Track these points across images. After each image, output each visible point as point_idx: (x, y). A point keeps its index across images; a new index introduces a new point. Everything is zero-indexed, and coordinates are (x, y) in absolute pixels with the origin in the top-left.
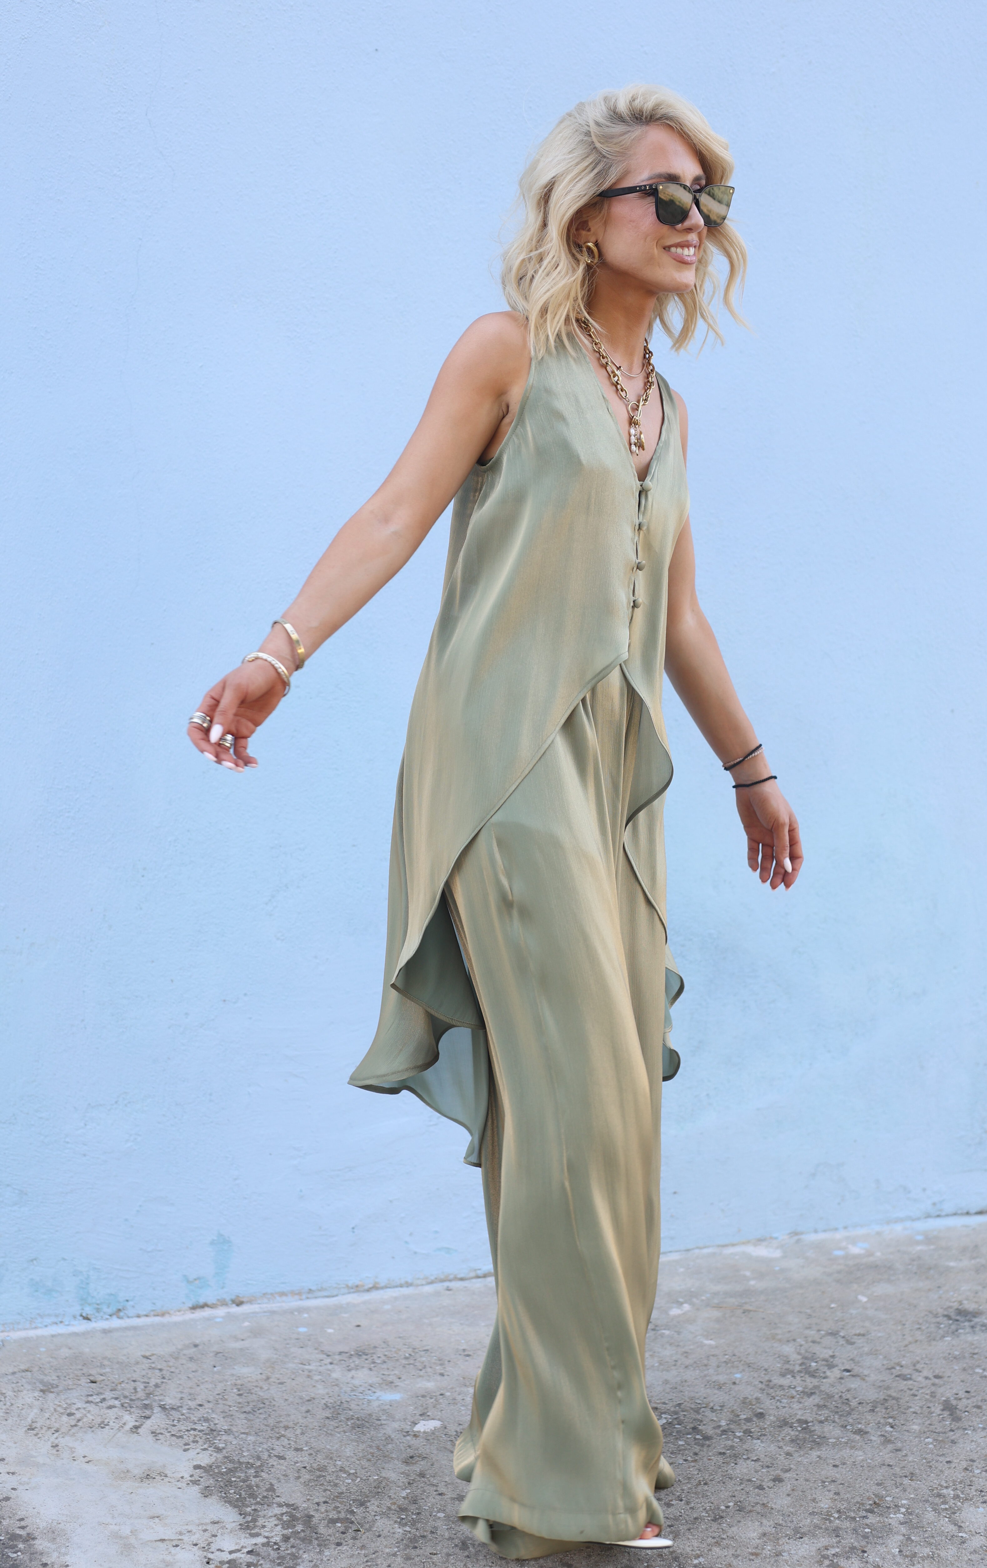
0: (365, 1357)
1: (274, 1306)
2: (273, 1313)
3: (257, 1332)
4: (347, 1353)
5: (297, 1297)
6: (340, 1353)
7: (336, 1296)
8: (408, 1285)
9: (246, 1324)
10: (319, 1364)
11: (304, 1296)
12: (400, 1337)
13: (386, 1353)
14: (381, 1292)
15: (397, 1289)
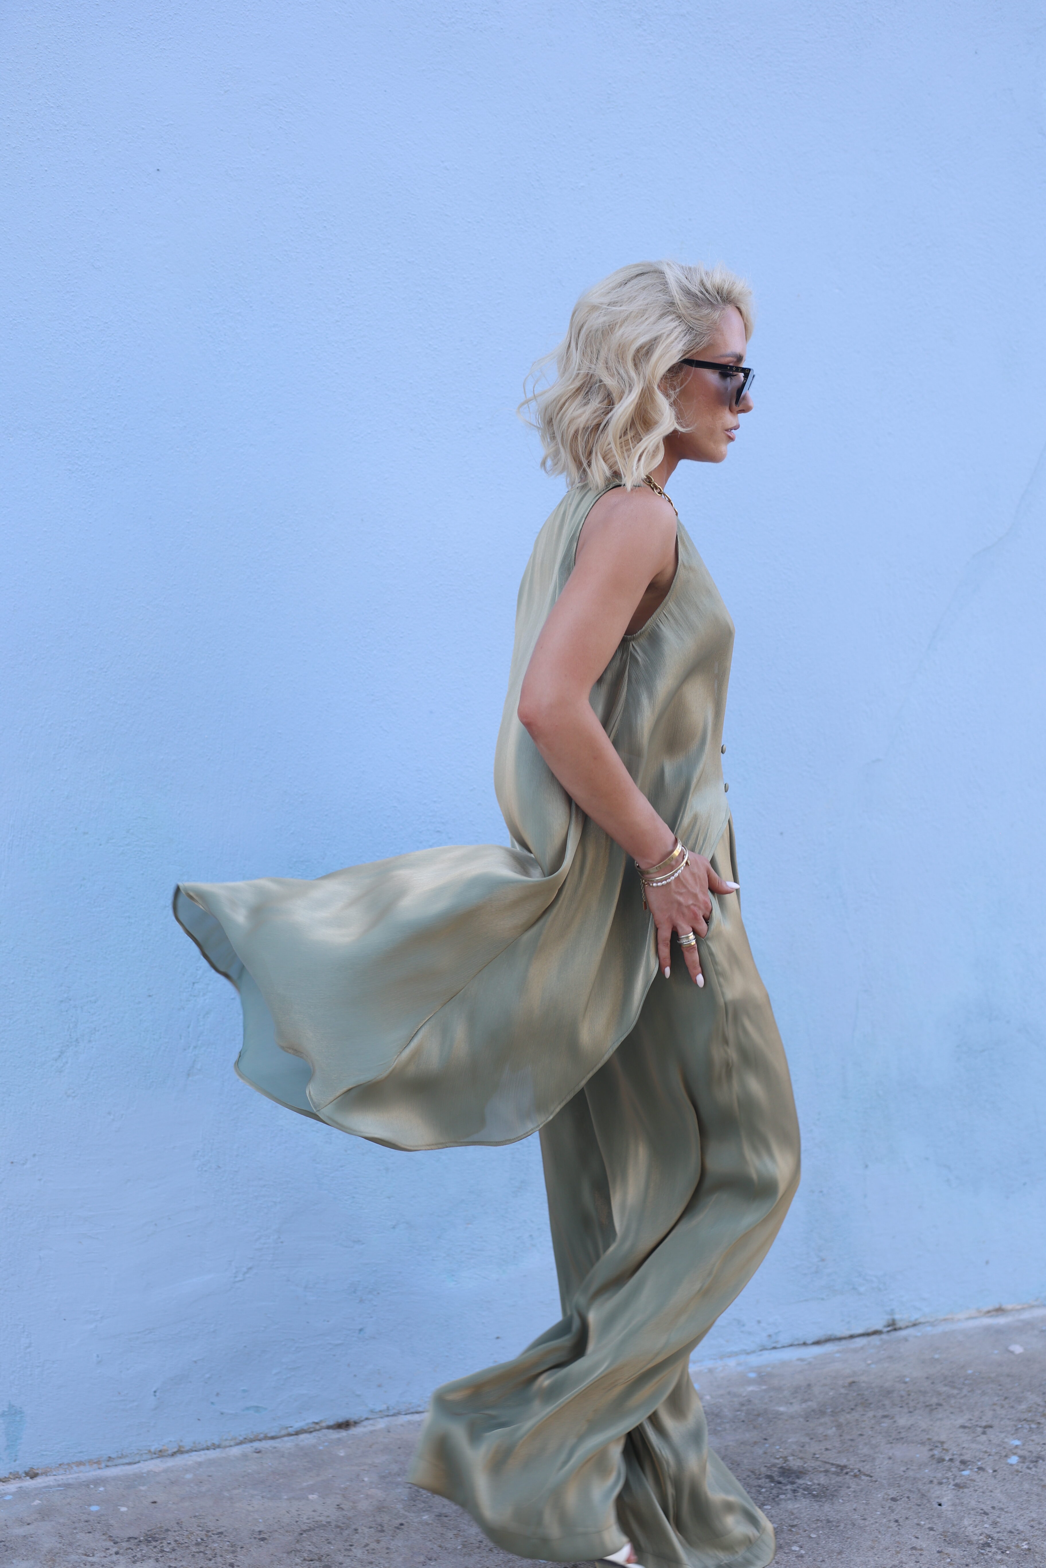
0: (154, 1544)
1: (70, 1477)
2: (68, 1486)
3: (44, 1514)
4: (136, 1539)
5: (95, 1466)
6: (129, 1539)
7: (139, 1462)
8: (215, 1447)
9: (37, 1502)
10: (103, 1554)
11: (103, 1465)
12: (195, 1516)
13: (177, 1538)
14: (186, 1456)
15: (202, 1453)
